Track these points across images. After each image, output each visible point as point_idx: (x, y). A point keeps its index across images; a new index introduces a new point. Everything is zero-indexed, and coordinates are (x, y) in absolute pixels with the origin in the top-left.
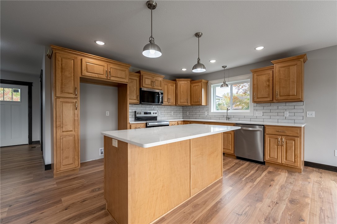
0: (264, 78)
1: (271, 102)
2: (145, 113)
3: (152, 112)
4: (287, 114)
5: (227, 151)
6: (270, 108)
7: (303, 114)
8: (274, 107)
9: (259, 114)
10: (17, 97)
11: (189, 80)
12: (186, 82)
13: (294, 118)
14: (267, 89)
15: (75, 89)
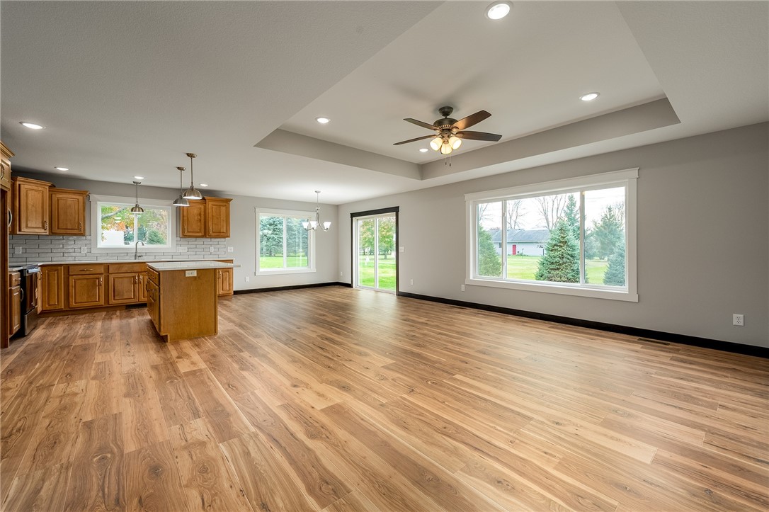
4: (212, 249)
7: (225, 250)
9: (183, 249)
11: (48, 184)
13: (218, 253)
14: (199, 224)
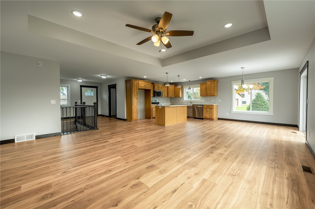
0: (204, 87)
1: (206, 96)
2: (155, 101)
3: (157, 100)
4: (213, 101)
5: (189, 116)
6: (207, 98)
8: (208, 98)
9: (203, 101)
10: (92, 95)
11: (174, 85)
12: (172, 86)
13: (215, 102)
14: (205, 91)
15: (137, 92)
